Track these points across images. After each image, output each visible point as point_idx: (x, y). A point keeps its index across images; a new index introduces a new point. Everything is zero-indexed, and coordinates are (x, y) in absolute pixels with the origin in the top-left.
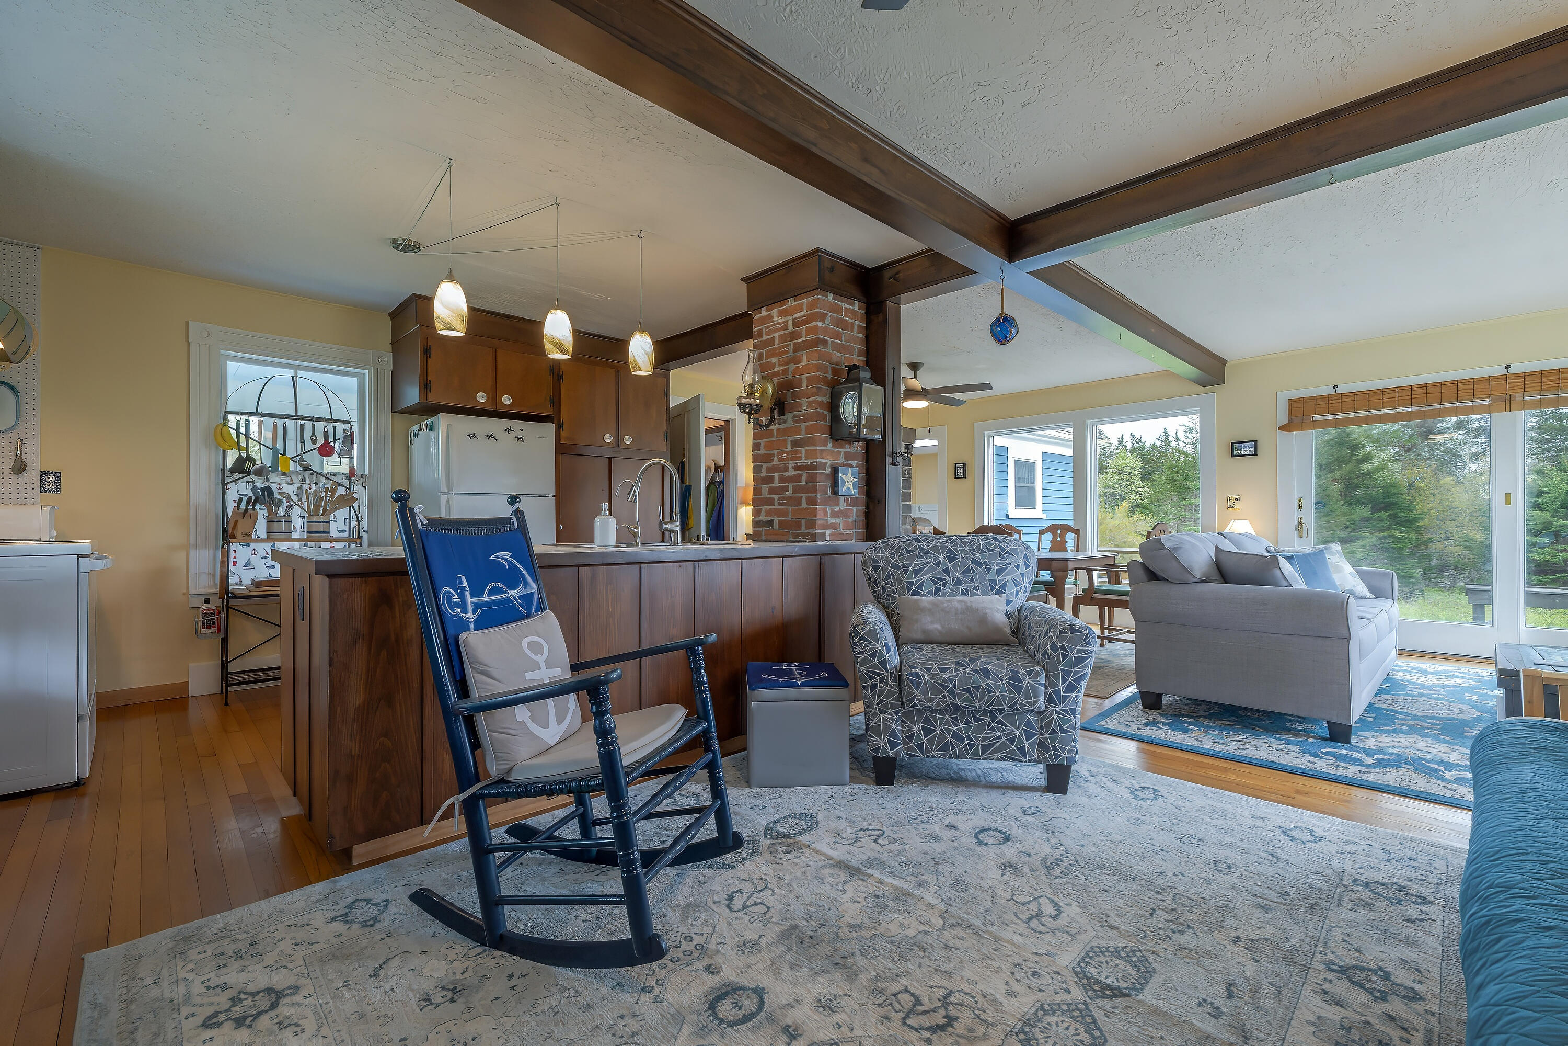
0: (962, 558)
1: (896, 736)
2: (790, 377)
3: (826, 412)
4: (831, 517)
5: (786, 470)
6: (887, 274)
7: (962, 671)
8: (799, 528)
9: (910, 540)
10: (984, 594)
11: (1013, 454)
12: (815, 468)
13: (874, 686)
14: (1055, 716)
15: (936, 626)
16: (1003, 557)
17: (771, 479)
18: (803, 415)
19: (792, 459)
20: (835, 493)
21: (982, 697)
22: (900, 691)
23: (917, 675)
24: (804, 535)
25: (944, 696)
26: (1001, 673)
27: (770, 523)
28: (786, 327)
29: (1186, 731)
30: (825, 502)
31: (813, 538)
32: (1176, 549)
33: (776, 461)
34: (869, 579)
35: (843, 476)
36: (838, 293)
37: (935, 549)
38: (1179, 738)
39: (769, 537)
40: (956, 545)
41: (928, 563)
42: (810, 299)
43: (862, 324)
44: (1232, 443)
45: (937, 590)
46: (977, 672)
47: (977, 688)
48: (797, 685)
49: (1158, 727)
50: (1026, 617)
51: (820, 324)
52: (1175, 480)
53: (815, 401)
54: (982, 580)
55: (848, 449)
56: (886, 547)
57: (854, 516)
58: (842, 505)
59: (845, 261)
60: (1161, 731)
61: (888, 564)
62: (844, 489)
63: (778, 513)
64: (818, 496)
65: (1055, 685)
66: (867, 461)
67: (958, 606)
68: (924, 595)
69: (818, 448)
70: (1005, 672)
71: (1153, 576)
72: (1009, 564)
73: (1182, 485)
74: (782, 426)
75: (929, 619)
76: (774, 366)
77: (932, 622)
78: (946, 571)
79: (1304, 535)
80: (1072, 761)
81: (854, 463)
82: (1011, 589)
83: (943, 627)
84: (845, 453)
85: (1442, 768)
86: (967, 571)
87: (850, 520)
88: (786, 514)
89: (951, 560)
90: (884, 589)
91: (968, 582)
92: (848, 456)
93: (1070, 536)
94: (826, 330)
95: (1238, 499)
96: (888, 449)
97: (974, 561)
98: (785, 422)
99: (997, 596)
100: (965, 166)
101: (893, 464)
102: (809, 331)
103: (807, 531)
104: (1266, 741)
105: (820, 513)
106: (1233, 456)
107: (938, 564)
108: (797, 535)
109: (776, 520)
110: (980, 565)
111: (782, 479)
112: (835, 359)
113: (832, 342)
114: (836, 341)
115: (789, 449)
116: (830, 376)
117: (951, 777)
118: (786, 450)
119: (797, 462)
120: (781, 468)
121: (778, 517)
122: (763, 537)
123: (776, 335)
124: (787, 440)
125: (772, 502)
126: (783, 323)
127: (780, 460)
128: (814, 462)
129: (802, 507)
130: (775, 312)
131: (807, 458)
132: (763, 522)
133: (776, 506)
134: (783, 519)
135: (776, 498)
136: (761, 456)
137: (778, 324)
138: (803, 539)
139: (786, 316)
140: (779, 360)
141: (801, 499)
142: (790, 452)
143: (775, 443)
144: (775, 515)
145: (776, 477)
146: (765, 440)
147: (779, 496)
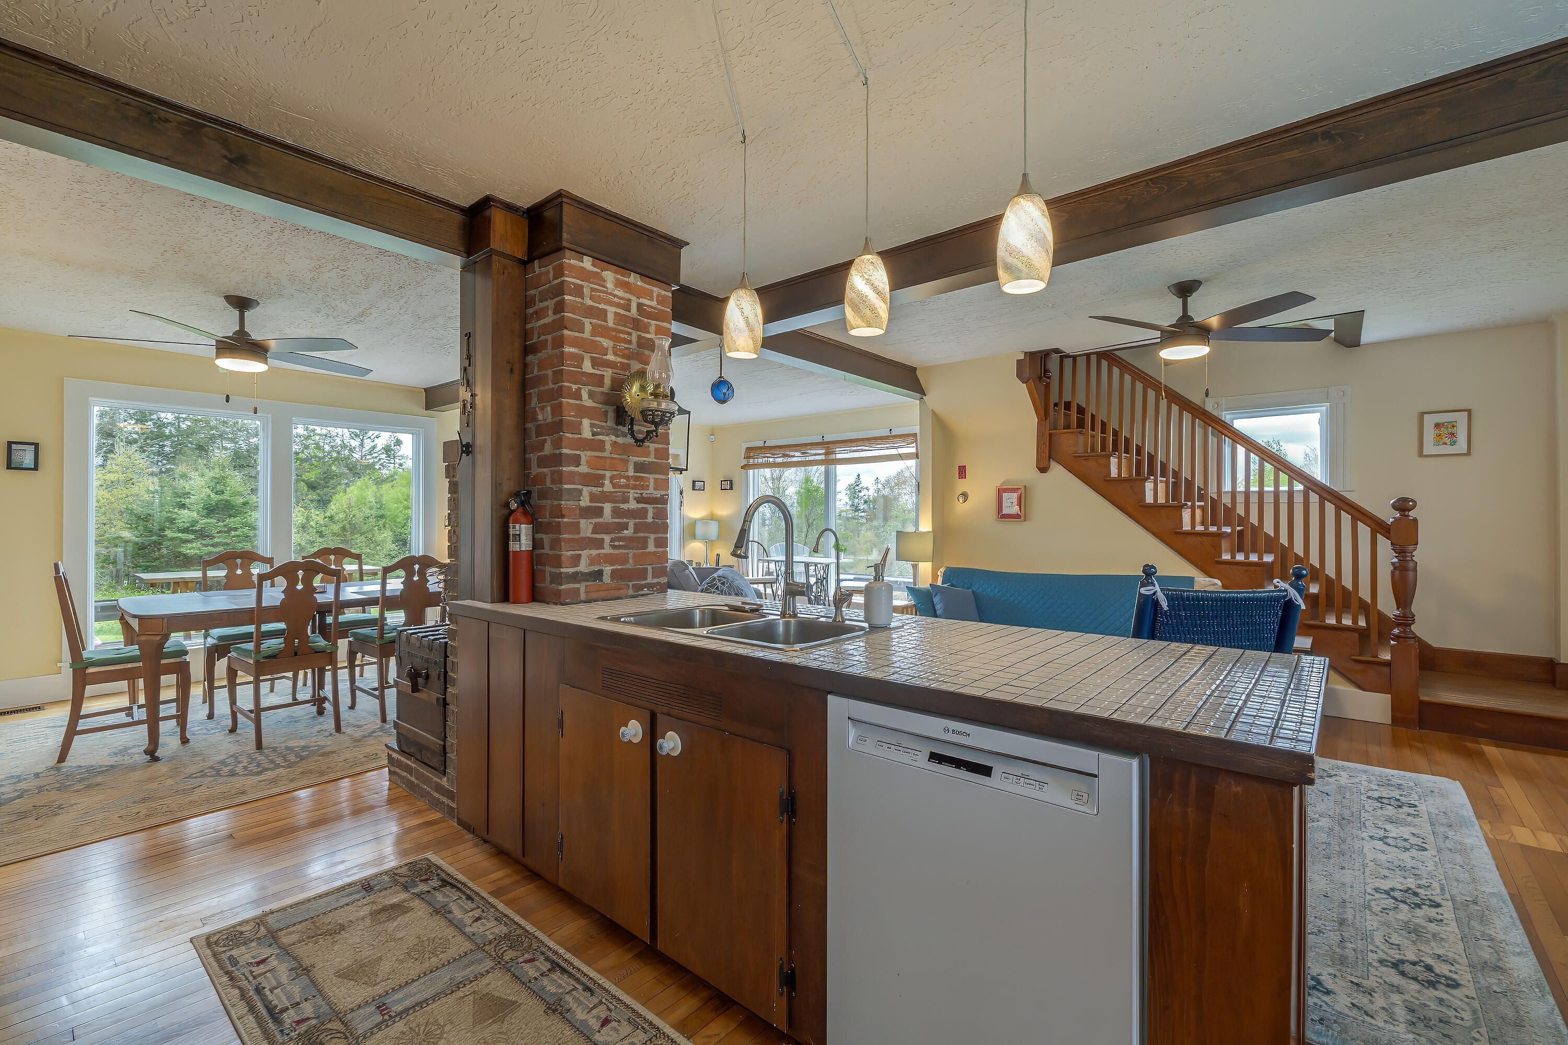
5: (626, 500)
8: (645, 576)
17: (599, 512)
19: (635, 487)
24: (650, 586)
27: (599, 575)
28: (627, 308)
33: (607, 486)
63: (610, 560)
74: (620, 440)
88: (626, 561)
98: (625, 435)
103: (655, 581)
108: (642, 587)
109: (608, 569)
111: (616, 512)
115: (631, 473)
118: (626, 474)
119: (642, 492)
120: (616, 496)
121: (612, 565)
122: (583, 596)
123: (611, 310)
124: (628, 461)
125: (599, 544)
126: (621, 298)
127: (614, 486)
128: (664, 495)
129: (648, 550)
130: (609, 276)
131: (655, 489)
132: (582, 573)
133: (607, 550)
134: (619, 567)
135: (607, 538)
136: (580, 474)
137: (615, 296)
138: (650, 592)
139: (627, 292)
140: (615, 347)
141: (645, 540)
142: (632, 476)
143: (608, 461)
144: (605, 563)
145: (608, 508)
146: (589, 453)
147: (613, 536)
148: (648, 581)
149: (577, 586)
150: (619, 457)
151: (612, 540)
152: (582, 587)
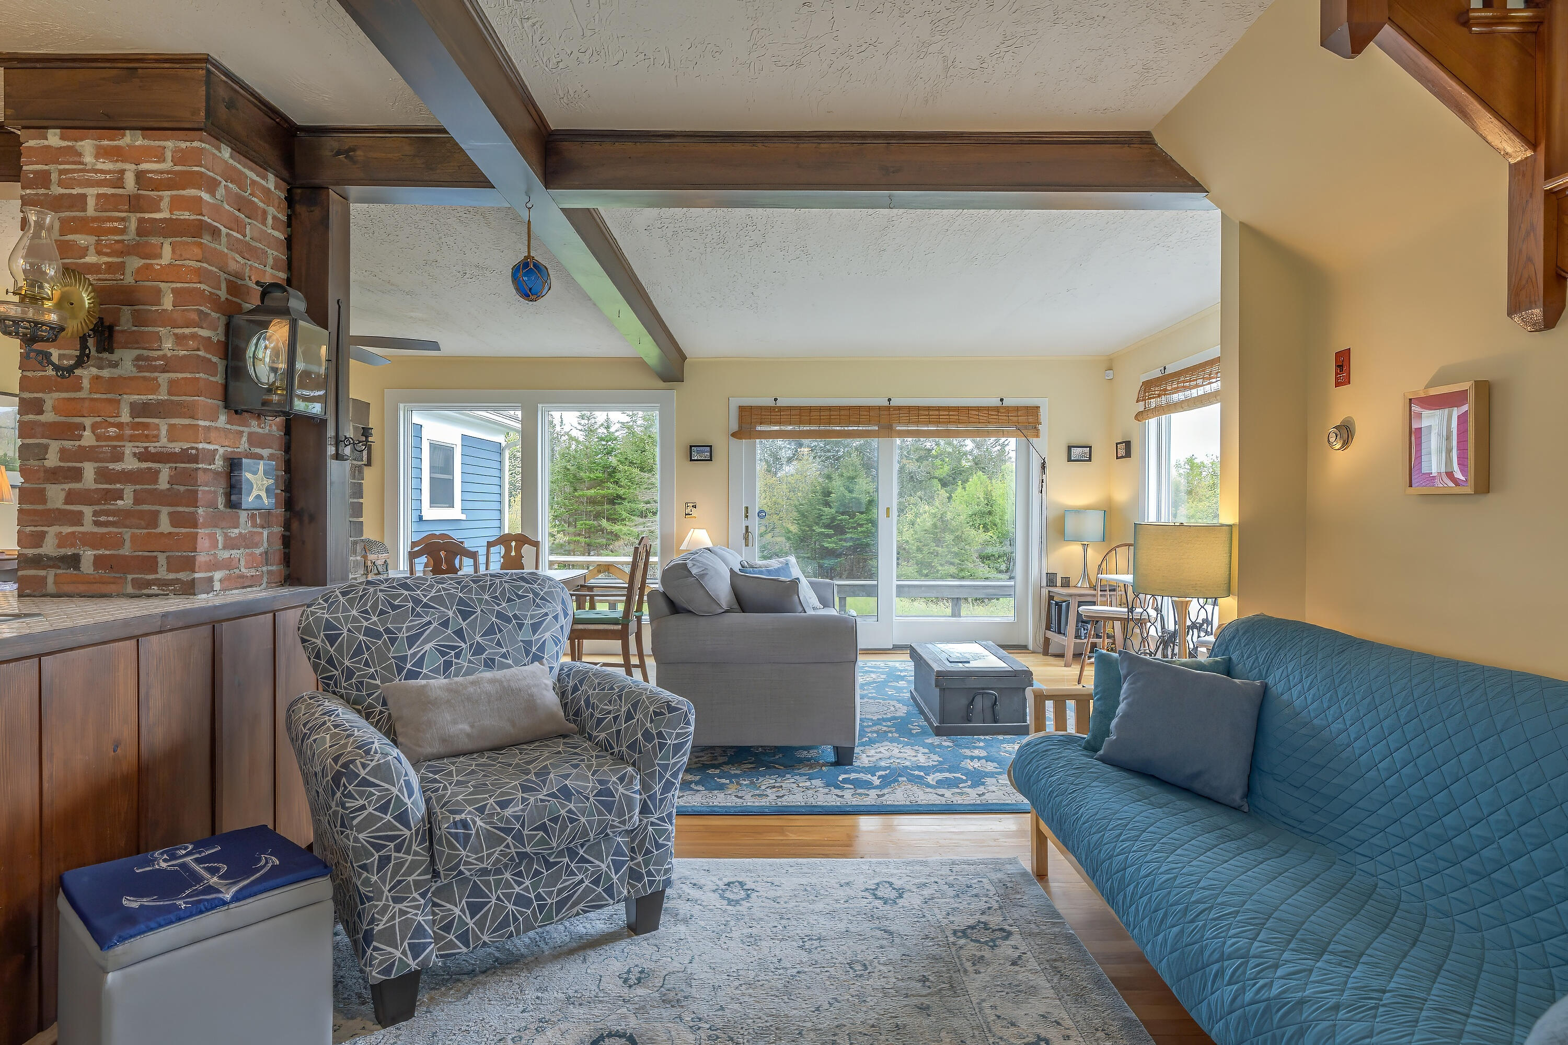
0: (482, 611)
1: (424, 934)
2: (129, 279)
3: (215, 359)
4: (224, 548)
5: (119, 457)
6: (331, 143)
7: (532, 799)
8: (154, 568)
9: (394, 587)
10: (517, 663)
11: (426, 435)
12: (195, 459)
13: (384, 861)
14: (650, 828)
15: (461, 726)
16: (538, 606)
17: (77, 475)
18: (164, 357)
19: (132, 439)
20: (233, 504)
21: (562, 830)
22: (432, 857)
23: (465, 824)
24: (164, 583)
25: (508, 846)
26: (586, 788)
27: (70, 561)
28: (119, 182)
29: (721, 787)
30: (214, 522)
31: (189, 589)
32: (703, 576)
33: (88, 438)
34: (318, 656)
35: (249, 476)
36: (241, 149)
37: (438, 599)
38: (720, 799)
39: (67, 588)
40: (470, 591)
41: (430, 623)
42: (183, 145)
43: (280, 216)
44: (691, 447)
45: (448, 665)
46: (552, 795)
47: (555, 820)
48: (224, 903)
49: (692, 789)
50: (575, 689)
51: (206, 196)
52: (568, 470)
53: (194, 336)
54: (513, 641)
55: (254, 426)
56: (351, 601)
57: (265, 544)
58: (244, 525)
59: (256, 98)
60: (699, 795)
61: (359, 629)
62: (251, 499)
63: (92, 541)
64: (200, 511)
65: (651, 788)
66: (287, 449)
67: (488, 687)
68: (426, 677)
69: (201, 423)
70: (590, 785)
71: (675, 608)
72: (546, 614)
73: (575, 476)
74: (106, 373)
75: (448, 717)
76: (84, 252)
77: (455, 722)
78: (459, 633)
79: (750, 544)
80: (668, 883)
81: (265, 452)
82: (551, 649)
83: (472, 726)
84: (250, 435)
85: (922, 774)
86: (490, 631)
87: (258, 551)
88: (119, 544)
89: (465, 615)
90: (350, 674)
91: (492, 648)
92: (254, 440)
93: (527, 550)
94: (216, 209)
95: (695, 507)
96: (331, 432)
97: (500, 615)
98: (115, 365)
99: (536, 663)
100: (527, 24)
101: (338, 456)
102: (176, 203)
103: (172, 576)
104: (793, 780)
105: (203, 543)
106: (691, 460)
107: (445, 624)
108: (149, 584)
109: (88, 555)
110: (508, 620)
111: (103, 475)
112: (233, 266)
113: (228, 235)
114: (235, 234)
115: (125, 417)
116: (223, 294)
117: (497, 960)
118: (118, 420)
119: (147, 444)
120: (102, 452)
121: (94, 547)
122: (51, 587)
123: (91, 192)
124: (119, 401)
125: (77, 519)
126: (109, 172)
127: (98, 438)
128: (188, 449)
129: (159, 530)
130: (87, 147)
131: (171, 440)
132: (50, 558)
133: (88, 526)
134: (107, 552)
135: (88, 511)
136: (44, 425)
137: (97, 171)
138: (162, 592)
139: (117, 161)
140: (98, 243)
141: (155, 515)
142: (127, 424)
143: (87, 404)
144: (84, 545)
145: (89, 470)
146: (56, 395)
147: (97, 508)
148: (158, 576)
149: (42, 573)
150: (104, 396)
151: (95, 514)
152: (50, 575)
